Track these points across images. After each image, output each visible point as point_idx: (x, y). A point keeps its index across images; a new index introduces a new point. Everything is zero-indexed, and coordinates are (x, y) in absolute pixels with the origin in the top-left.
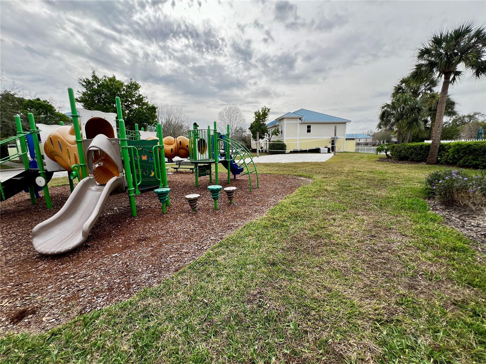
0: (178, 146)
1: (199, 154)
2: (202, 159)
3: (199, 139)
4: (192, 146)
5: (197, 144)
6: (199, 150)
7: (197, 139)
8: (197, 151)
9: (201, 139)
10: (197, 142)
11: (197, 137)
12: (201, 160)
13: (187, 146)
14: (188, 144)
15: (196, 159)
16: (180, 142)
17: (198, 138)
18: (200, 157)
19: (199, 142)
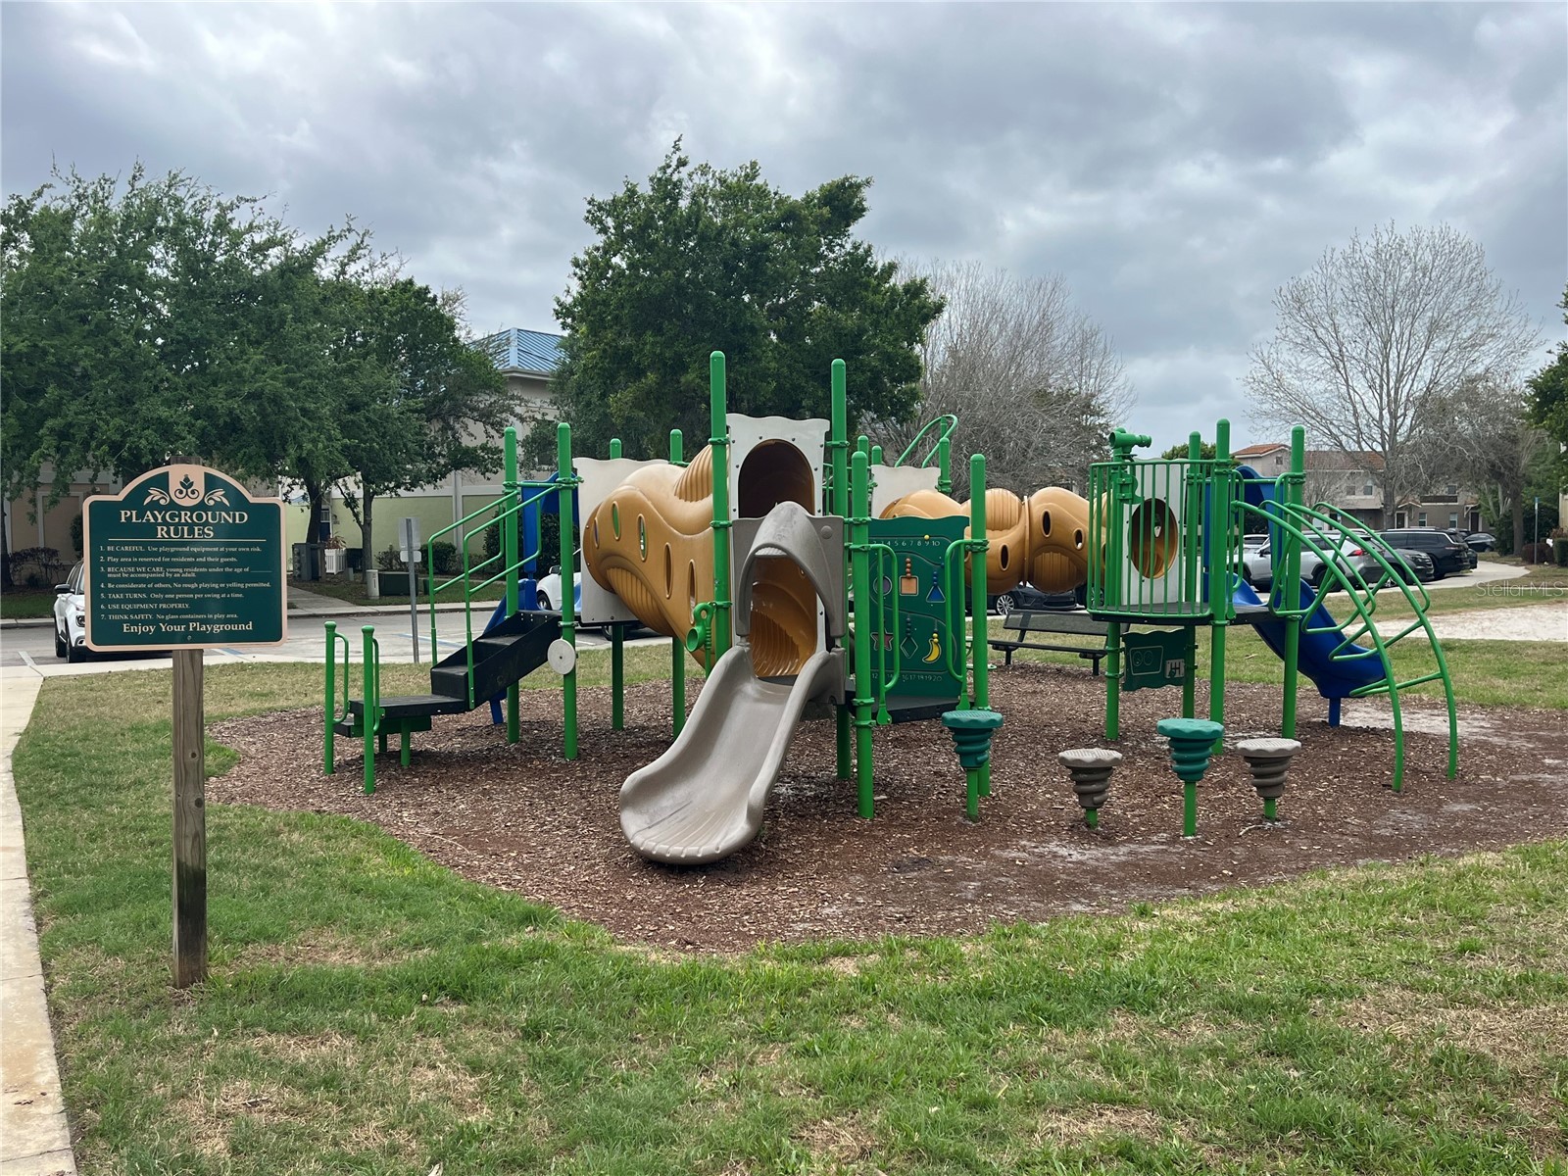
0: (1037, 539)
1: (1135, 574)
2: (1146, 600)
3: (1135, 507)
4: (1104, 537)
5: (1126, 527)
6: (1134, 556)
7: (1126, 506)
8: (1125, 561)
9: (1148, 504)
10: (1126, 517)
11: (1126, 495)
12: (1141, 606)
13: (1079, 533)
14: (1085, 528)
15: (1116, 599)
16: (1046, 515)
17: (1132, 500)
18: (1135, 589)
19: (1135, 518)
